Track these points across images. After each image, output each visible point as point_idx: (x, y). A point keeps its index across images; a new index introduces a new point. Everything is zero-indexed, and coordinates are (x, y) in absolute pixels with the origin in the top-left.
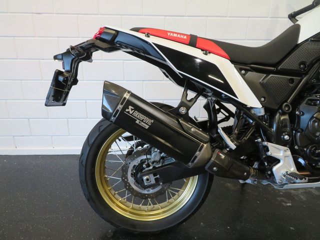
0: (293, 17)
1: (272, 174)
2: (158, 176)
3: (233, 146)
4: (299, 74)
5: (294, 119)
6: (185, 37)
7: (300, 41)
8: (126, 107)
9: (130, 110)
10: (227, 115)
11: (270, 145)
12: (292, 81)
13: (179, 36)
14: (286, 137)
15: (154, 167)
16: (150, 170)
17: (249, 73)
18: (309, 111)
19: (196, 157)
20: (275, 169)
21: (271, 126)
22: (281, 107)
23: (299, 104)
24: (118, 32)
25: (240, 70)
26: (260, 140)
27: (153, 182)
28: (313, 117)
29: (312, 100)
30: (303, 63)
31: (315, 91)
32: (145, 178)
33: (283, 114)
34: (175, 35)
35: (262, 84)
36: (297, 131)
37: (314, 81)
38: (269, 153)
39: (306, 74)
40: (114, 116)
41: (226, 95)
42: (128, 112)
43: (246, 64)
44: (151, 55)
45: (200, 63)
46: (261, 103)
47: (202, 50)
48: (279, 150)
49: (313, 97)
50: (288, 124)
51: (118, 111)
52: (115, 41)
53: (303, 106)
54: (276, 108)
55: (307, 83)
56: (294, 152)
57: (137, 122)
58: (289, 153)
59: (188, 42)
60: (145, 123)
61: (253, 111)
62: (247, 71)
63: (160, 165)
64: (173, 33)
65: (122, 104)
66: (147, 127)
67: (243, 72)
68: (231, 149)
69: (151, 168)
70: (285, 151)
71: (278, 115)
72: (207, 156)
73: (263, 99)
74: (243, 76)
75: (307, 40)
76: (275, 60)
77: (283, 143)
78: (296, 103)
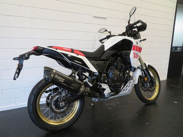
0: (101, 41)
1: (104, 95)
2: (66, 102)
3: (91, 85)
4: (107, 60)
5: (108, 75)
6: (69, 50)
7: (105, 50)
8: (55, 75)
9: (56, 76)
10: (85, 77)
11: (102, 84)
12: (105, 63)
13: (67, 49)
14: (106, 81)
15: (63, 99)
16: (61, 101)
17: (92, 61)
18: (111, 72)
19: (81, 90)
20: (105, 92)
21: (101, 78)
22: (103, 72)
23: (108, 70)
24: (44, 48)
25: (89, 60)
26: (99, 83)
27: (64, 105)
28: (112, 73)
29: (111, 68)
30: (107, 57)
31: (112, 65)
32: (61, 104)
33: (104, 74)
34: (66, 49)
35: (96, 64)
36: (109, 79)
37: (111, 62)
38: (102, 87)
39: (108, 60)
40: (51, 79)
41: (86, 69)
42: (56, 77)
43: (90, 58)
44: (58, 56)
45: (70, 57)
46: (97, 70)
47: (76, 54)
48: (105, 85)
49: (112, 67)
50: (106, 77)
51: (52, 77)
52: (43, 51)
53: (109, 70)
54: (102, 72)
55: (109, 63)
56: (109, 86)
57: (59, 80)
58: (108, 86)
59: (71, 51)
60: (62, 80)
61: (95, 74)
62: (91, 60)
63: (65, 98)
64: (65, 48)
65: (53, 74)
66: (63, 82)
67: (90, 61)
68: (91, 87)
69: (62, 100)
70: (107, 86)
71: (103, 74)
72: (84, 90)
73: (97, 69)
74: (90, 62)
75: (107, 50)
76: (99, 56)
77: (106, 83)
78: (107, 70)
